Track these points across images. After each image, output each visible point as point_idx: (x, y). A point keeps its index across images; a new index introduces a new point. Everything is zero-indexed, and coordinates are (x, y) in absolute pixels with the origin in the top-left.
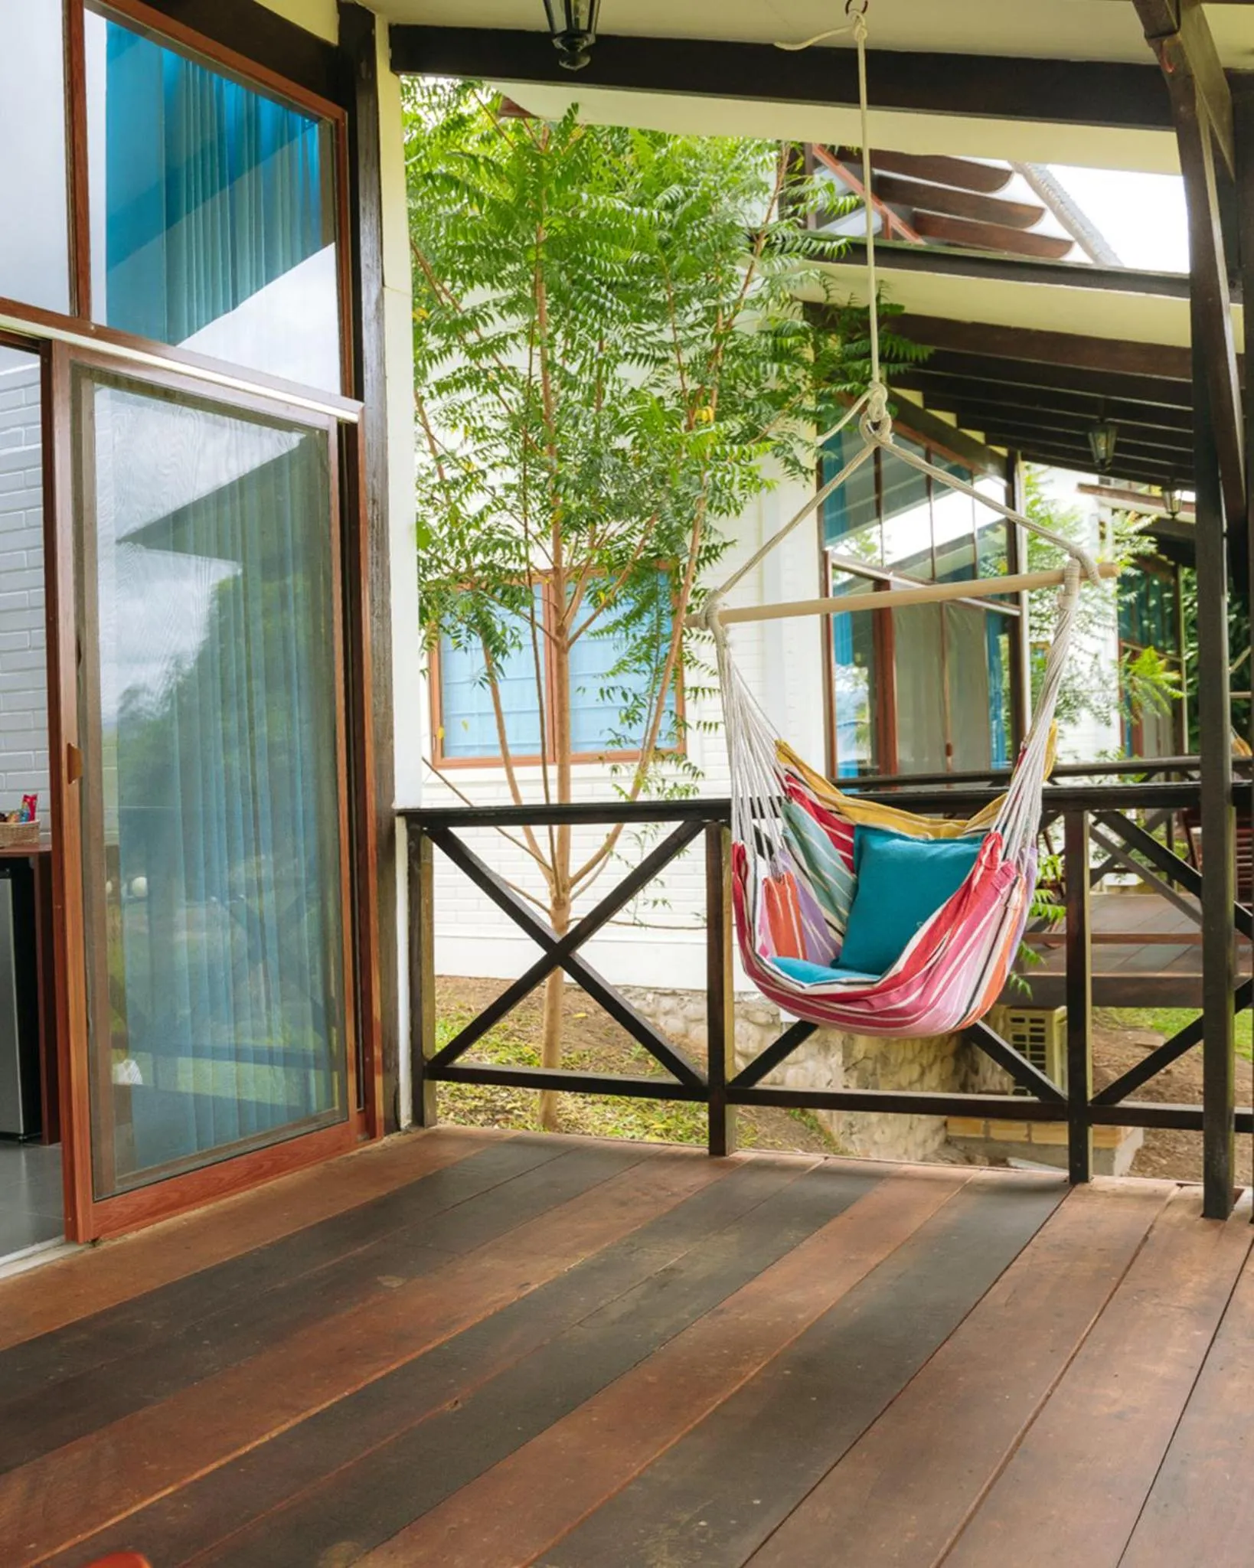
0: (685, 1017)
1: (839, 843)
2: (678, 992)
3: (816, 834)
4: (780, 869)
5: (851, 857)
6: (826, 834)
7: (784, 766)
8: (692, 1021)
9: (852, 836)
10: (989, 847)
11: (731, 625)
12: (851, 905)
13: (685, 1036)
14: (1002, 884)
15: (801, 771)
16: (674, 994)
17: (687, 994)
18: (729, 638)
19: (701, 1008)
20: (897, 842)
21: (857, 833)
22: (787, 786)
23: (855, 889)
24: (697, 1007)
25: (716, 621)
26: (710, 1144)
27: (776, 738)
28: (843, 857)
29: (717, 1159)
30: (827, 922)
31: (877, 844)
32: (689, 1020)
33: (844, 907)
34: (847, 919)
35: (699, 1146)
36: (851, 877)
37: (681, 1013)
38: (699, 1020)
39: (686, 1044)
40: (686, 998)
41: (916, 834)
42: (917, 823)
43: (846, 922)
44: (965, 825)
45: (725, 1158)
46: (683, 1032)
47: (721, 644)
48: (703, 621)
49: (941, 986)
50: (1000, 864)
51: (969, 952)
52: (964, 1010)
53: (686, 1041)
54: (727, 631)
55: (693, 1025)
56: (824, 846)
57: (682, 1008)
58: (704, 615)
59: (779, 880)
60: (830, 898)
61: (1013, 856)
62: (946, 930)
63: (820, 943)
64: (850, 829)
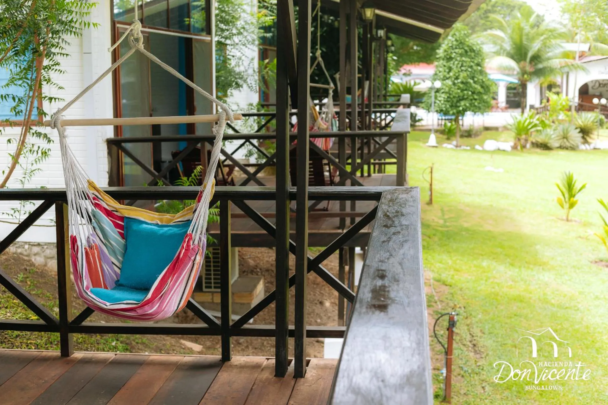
0: (45, 256)
1: (117, 226)
2: (41, 244)
3: (107, 223)
4: (92, 242)
5: (123, 232)
6: (111, 222)
7: (92, 192)
8: (48, 258)
9: (123, 222)
10: (187, 240)
11: (67, 127)
12: (124, 254)
13: (45, 265)
14: (192, 255)
15: (100, 194)
16: (39, 245)
17: (46, 245)
18: (66, 134)
19: (53, 252)
20: (144, 226)
21: (125, 220)
22: (93, 202)
23: (126, 247)
24: (51, 251)
25: (59, 125)
26: (61, 350)
27: (88, 179)
28: (119, 232)
29: (65, 359)
30: (113, 263)
31: (135, 227)
32: (47, 258)
33: (121, 257)
34: (122, 262)
35: (57, 352)
36: (123, 241)
37: (43, 255)
38: (52, 258)
39: (45, 270)
40: (45, 247)
41: (152, 221)
42: (152, 215)
43: (122, 263)
44: (174, 217)
45: (69, 358)
46: (44, 263)
47: (62, 137)
48: (53, 125)
49: (166, 303)
50: (192, 247)
51: (177, 288)
52: (176, 308)
53: (46, 268)
54: (65, 130)
55: (49, 260)
56: (110, 229)
57: (43, 252)
58: (53, 122)
59: (91, 247)
60: (113, 252)
61: (196, 242)
62: (169, 278)
63: (109, 273)
64: (122, 219)
